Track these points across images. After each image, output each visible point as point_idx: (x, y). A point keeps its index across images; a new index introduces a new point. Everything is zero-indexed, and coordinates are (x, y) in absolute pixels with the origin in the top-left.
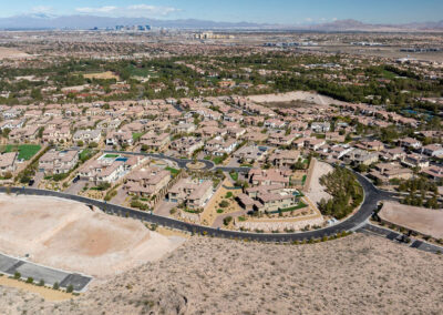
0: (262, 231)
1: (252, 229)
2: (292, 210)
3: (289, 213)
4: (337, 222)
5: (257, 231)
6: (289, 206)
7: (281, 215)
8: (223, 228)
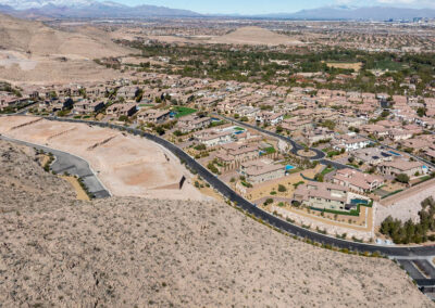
0: (293, 222)
1: (285, 216)
2: (337, 213)
3: (332, 215)
4: (392, 245)
5: (289, 220)
6: (338, 209)
7: (322, 215)
8: (260, 207)
